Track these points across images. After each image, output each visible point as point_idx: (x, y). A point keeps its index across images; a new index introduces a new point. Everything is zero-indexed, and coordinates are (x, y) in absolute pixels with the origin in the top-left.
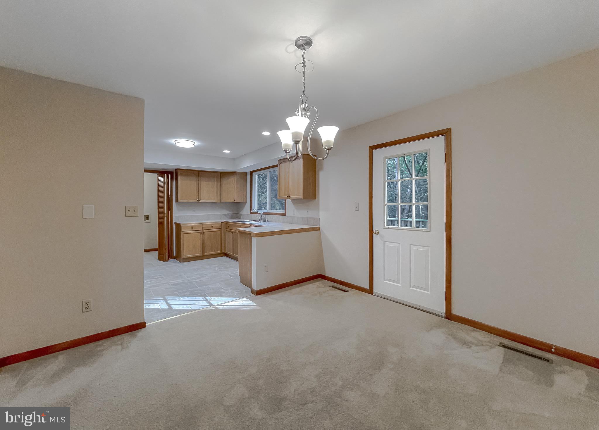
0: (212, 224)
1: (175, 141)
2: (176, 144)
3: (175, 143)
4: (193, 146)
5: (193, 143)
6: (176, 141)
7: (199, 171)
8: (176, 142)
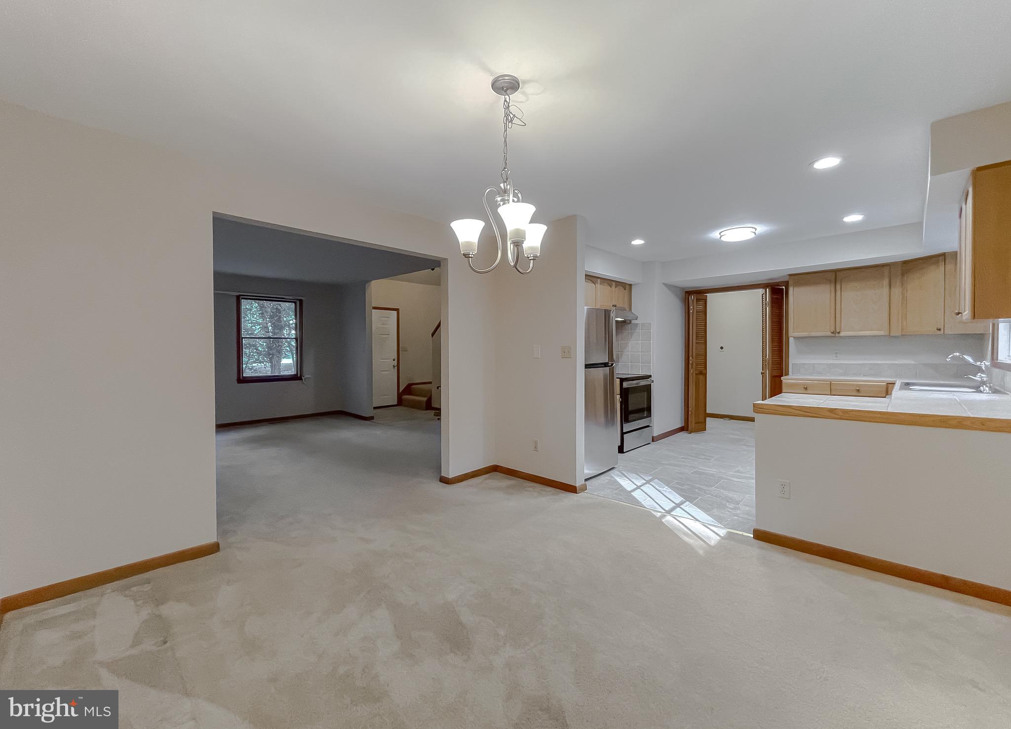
0: (858, 385)
1: (720, 234)
2: (723, 239)
3: (720, 237)
4: (753, 235)
5: (754, 230)
6: (721, 232)
7: (836, 272)
8: (722, 234)
